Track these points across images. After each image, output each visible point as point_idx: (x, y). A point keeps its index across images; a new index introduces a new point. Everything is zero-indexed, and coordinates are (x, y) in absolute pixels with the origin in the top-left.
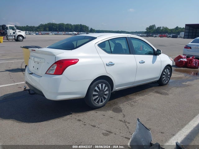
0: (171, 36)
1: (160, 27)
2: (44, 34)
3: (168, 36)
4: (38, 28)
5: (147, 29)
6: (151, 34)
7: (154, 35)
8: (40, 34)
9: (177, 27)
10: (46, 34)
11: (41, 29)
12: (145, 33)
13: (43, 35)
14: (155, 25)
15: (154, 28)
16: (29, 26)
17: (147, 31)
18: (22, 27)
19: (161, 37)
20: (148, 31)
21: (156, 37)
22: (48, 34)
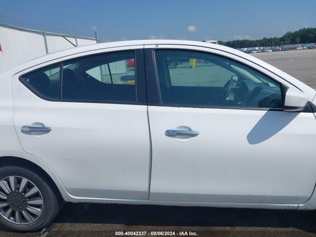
2: (288, 50)
4: (282, 39)
8: (280, 49)
10: (291, 49)
11: (287, 40)
13: (284, 50)
16: (267, 38)
18: (257, 41)
22: (295, 49)
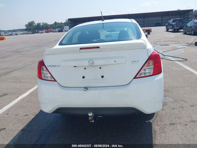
0: (57, 30)
1: (40, 23)
3: (54, 31)
5: (26, 26)
6: (37, 31)
7: (40, 32)
9: (56, 22)
12: (26, 30)
14: (34, 21)
15: (34, 24)
17: (27, 28)
19: (47, 33)
20: (29, 28)
21: (42, 33)
